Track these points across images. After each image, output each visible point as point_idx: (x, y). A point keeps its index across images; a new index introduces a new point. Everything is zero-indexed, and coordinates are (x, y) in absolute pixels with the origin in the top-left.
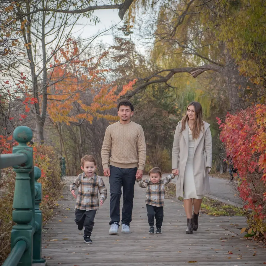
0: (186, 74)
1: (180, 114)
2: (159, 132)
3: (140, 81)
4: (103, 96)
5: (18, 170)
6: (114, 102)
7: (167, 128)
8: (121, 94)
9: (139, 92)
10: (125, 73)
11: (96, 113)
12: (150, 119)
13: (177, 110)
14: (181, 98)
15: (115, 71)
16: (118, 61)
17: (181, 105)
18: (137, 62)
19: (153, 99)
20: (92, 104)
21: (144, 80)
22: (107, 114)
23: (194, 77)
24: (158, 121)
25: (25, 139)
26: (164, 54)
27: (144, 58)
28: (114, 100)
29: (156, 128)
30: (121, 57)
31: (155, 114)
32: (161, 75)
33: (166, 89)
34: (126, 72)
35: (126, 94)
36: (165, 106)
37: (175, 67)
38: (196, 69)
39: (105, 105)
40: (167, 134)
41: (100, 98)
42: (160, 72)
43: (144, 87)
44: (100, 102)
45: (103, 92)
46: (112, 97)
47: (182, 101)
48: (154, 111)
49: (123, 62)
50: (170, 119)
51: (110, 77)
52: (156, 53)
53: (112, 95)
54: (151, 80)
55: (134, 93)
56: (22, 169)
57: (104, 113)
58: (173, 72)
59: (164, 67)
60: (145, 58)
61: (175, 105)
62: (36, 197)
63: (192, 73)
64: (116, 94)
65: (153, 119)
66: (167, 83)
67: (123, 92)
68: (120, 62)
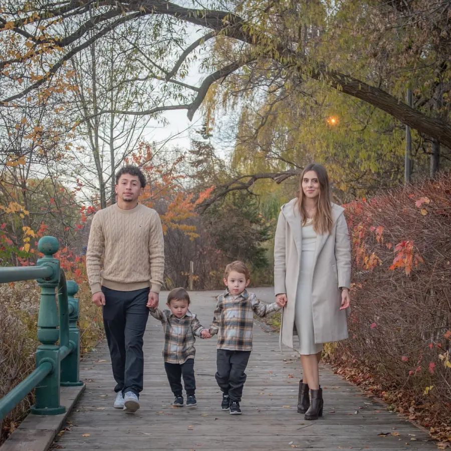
0: (269, 180)
1: (264, 223)
2: (241, 243)
3: (219, 188)
4: (177, 205)
5: (42, 284)
6: (190, 211)
7: (249, 239)
8: (197, 202)
9: (219, 200)
10: (203, 179)
11: (171, 223)
12: (230, 229)
13: (261, 220)
14: (266, 206)
15: (193, 177)
16: (197, 166)
17: (265, 214)
18: (217, 167)
19: (234, 207)
20: (166, 213)
21: (223, 187)
22: (182, 224)
23: (278, 183)
24: (240, 231)
25: (50, 250)
26: (246, 159)
27: (224, 163)
28: (191, 209)
29: (237, 239)
30: (200, 162)
31: (235, 224)
32: (243, 181)
33: (247, 197)
34: (205, 179)
35: (203, 202)
36: (247, 215)
37: (257, 173)
38: (279, 175)
39: (180, 214)
40: (250, 246)
41: (175, 206)
42: (242, 178)
43: (223, 195)
44: (174, 211)
45: (178, 200)
46: (188, 205)
47: (267, 210)
48: (235, 220)
49: (201, 168)
50: (253, 229)
51: (186, 183)
52: (237, 158)
53: (188, 203)
54: (231, 187)
55: (213, 201)
56: (47, 283)
57: (180, 223)
58: (255, 178)
59: (245, 172)
60: (226, 164)
61: (259, 214)
62: (71, 315)
63: (275, 178)
64: (193, 202)
65: (233, 229)
66: (249, 190)
67: (200, 201)
68: (198, 168)
